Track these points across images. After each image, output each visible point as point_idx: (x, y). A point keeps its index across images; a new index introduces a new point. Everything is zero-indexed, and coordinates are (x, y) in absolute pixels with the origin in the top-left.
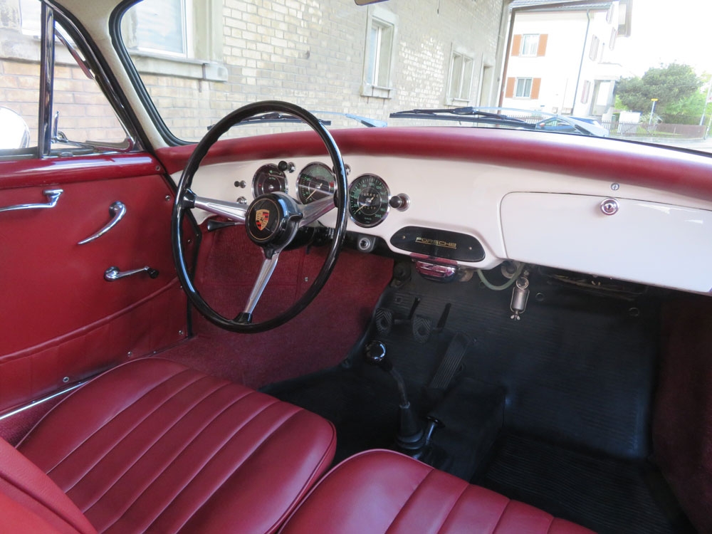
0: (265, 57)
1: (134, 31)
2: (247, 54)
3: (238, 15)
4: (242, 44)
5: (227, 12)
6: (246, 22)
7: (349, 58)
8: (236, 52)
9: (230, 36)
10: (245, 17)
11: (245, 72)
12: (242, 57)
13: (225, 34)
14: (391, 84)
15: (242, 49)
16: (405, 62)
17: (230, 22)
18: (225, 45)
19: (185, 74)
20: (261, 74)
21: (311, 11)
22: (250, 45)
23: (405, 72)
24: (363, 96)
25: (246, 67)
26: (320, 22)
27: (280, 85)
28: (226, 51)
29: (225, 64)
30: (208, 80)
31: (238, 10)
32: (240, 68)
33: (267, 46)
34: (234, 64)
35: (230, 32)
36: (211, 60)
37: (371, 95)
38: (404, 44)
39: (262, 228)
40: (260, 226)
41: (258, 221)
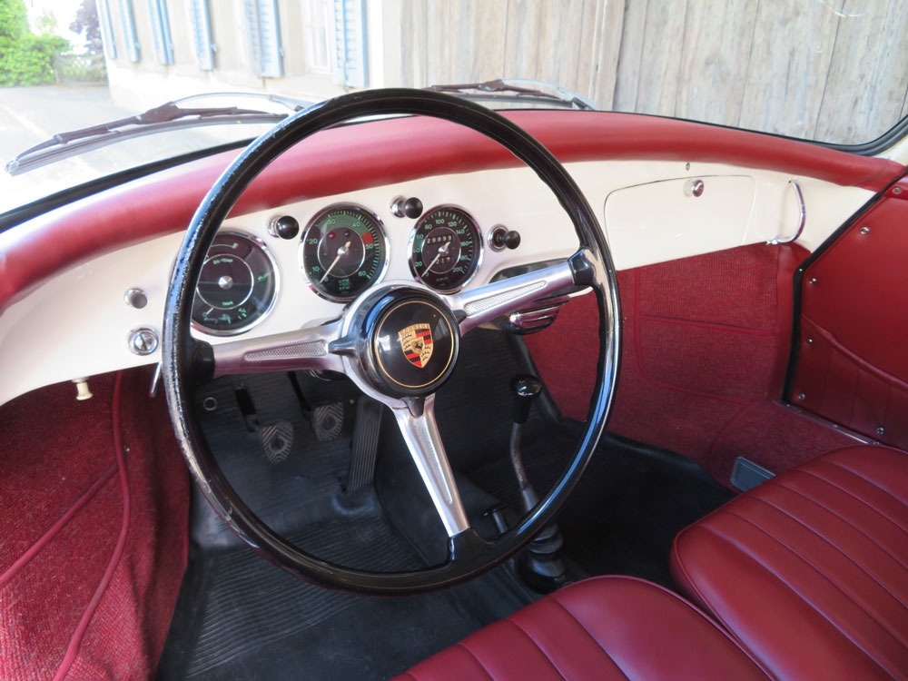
39: (424, 363)
40: (417, 359)
41: (410, 352)
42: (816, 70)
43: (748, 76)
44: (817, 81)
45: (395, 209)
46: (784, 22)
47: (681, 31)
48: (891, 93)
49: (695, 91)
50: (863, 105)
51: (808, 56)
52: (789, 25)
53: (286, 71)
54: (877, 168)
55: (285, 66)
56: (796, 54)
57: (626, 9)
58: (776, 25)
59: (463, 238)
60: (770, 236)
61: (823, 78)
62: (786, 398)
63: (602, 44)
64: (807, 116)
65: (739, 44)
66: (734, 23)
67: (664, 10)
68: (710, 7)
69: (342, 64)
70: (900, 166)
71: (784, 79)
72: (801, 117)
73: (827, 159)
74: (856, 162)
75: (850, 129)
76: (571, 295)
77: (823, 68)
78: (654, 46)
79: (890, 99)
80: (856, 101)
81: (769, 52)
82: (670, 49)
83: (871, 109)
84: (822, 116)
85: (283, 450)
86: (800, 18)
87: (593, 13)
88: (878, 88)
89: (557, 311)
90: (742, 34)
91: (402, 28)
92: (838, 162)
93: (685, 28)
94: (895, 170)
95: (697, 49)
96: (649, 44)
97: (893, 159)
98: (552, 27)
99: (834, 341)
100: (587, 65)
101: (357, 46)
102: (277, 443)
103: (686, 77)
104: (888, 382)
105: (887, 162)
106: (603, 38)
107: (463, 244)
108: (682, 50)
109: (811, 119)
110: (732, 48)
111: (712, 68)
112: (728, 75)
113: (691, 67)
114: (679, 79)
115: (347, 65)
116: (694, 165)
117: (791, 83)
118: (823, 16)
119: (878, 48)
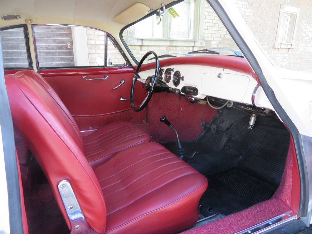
0: (222, 36)
1: (170, 32)
2: (214, 35)
3: (211, 21)
4: (212, 32)
5: (206, 21)
6: (214, 23)
7: (267, 32)
8: (209, 35)
9: (207, 29)
10: (214, 21)
11: (213, 43)
12: (212, 37)
13: (205, 29)
14: (294, 41)
15: (212, 34)
16: (305, 30)
17: (207, 24)
18: (204, 33)
19: (187, 45)
20: (220, 43)
21: (247, 14)
22: (215, 32)
23: (303, 35)
24: (276, 48)
25: (213, 41)
26: (252, 18)
27: (229, 46)
28: (205, 35)
29: (204, 40)
30: (196, 47)
31: (211, 19)
32: (211, 41)
33: (223, 32)
34: (208, 40)
35: (207, 28)
36: (198, 39)
37: (280, 47)
38: (304, 22)
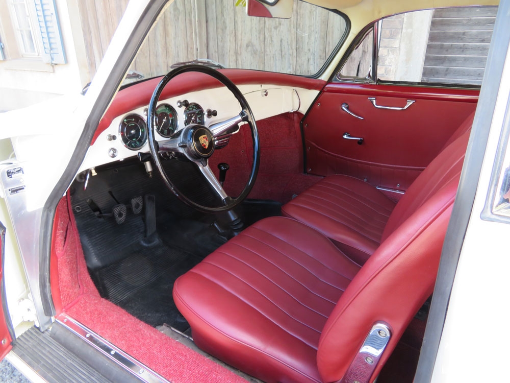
39: (207, 147)
40: (205, 146)
41: (203, 144)
42: (292, 48)
43: (265, 51)
44: (293, 53)
45: (179, 104)
46: (276, 28)
47: (234, 32)
48: (320, 56)
49: (244, 59)
50: (311, 61)
51: (288, 42)
52: (278, 29)
53: (7, 57)
54: (318, 83)
55: (6, 54)
56: (283, 41)
57: (207, 22)
58: (273, 29)
59: (198, 114)
60: (290, 109)
61: (295, 51)
62: (305, 172)
63: (198, 38)
64: (291, 67)
65: (259, 37)
66: (256, 28)
67: (224, 22)
68: (244, 22)
69: (48, 51)
70: (325, 81)
71: (280, 52)
72: (289, 67)
73: (303, 81)
74: (312, 81)
75: (308, 71)
76: (233, 133)
77: (294, 46)
78: (222, 39)
79: (320, 58)
80: (309, 60)
81: (272, 41)
82: (230, 40)
83: (315, 63)
84: (297, 67)
85: (123, 217)
86: (282, 26)
87: (191, 24)
88: (316, 54)
89: (229, 140)
90: (260, 33)
91: (83, 31)
92: (307, 81)
93: (235, 31)
94: (324, 83)
95: (241, 40)
96: (220, 37)
97: (323, 79)
98: (171, 30)
99: (317, 146)
100: (191, 48)
101: (57, 41)
102: (120, 215)
103: (239, 52)
104: (335, 156)
105: (321, 80)
106: (198, 36)
107: (198, 116)
108: (235, 41)
109: (293, 68)
110: (256, 39)
111: (250, 47)
112: (257, 51)
113: (240, 47)
114: (236, 53)
115: (51, 52)
116: (263, 85)
117: (283, 53)
118: (290, 25)
119: (313, 38)
